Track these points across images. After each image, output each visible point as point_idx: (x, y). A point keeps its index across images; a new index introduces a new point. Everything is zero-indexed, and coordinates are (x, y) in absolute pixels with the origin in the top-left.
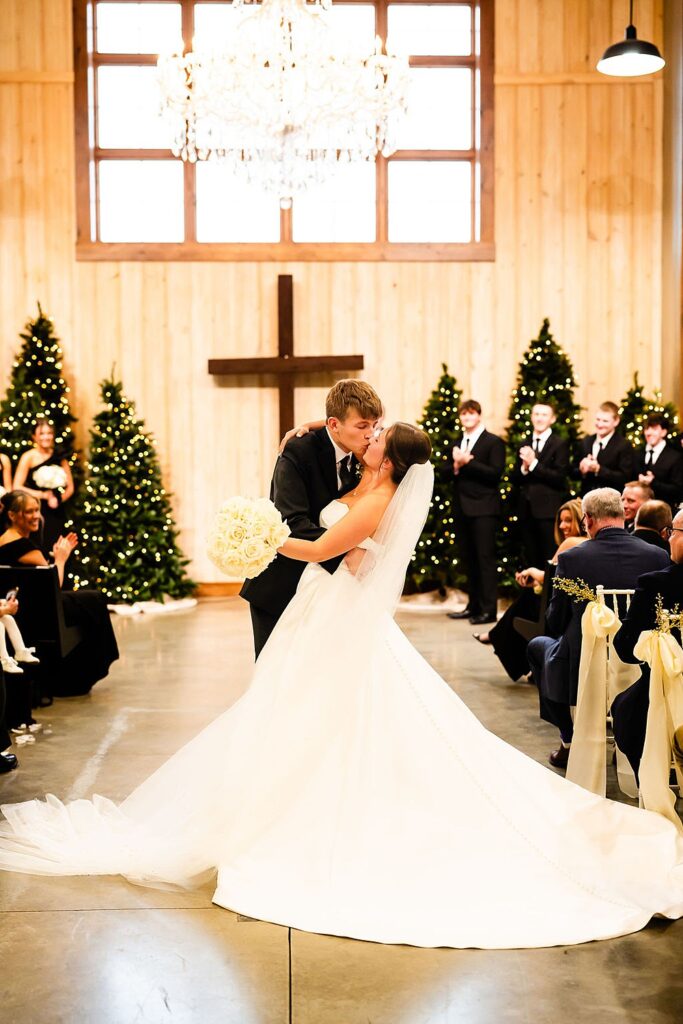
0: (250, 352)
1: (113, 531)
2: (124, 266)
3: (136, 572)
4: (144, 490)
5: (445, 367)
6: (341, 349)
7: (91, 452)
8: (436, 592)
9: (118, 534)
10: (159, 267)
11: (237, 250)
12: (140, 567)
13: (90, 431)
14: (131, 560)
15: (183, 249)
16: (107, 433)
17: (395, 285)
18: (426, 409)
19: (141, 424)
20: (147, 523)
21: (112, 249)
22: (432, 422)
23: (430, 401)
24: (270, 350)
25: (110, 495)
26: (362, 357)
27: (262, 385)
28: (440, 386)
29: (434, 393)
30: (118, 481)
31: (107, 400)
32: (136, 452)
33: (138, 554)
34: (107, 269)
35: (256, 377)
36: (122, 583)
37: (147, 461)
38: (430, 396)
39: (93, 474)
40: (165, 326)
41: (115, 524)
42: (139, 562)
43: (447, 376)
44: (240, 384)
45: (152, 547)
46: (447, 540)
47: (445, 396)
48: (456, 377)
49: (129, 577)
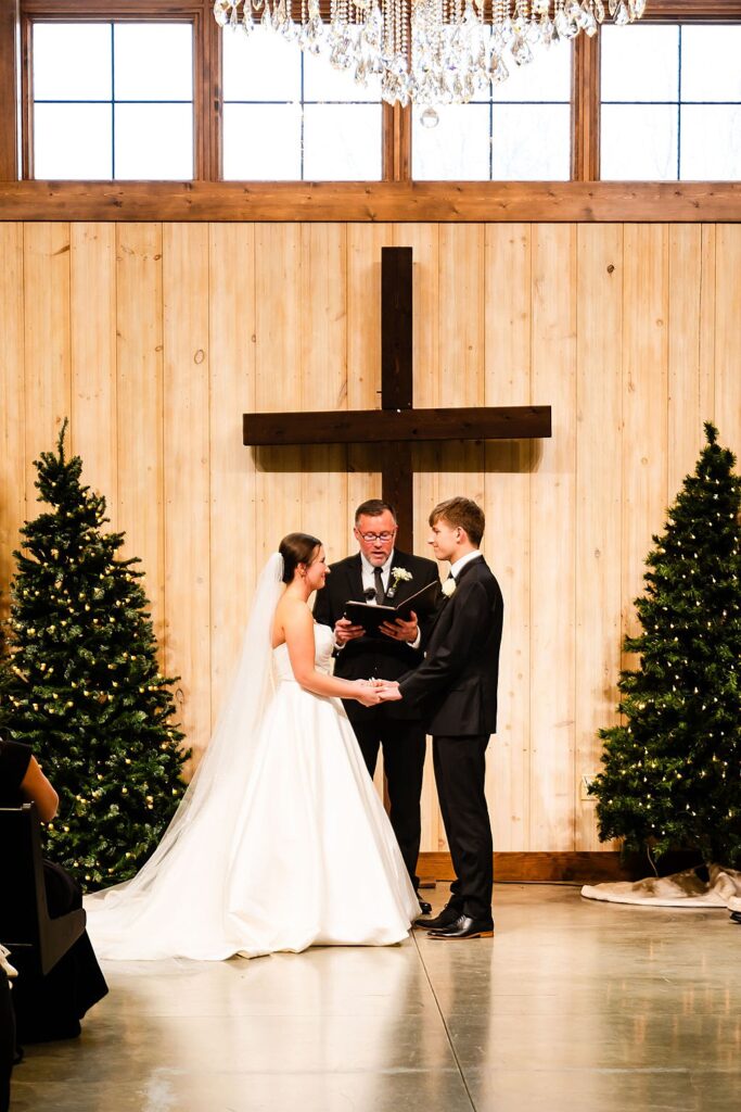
0: (325, 400)
1: (64, 749)
2: (79, 228)
3: (109, 829)
4: (123, 670)
5: (711, 432)
6: (506, 394)
7: (20, 596)
8: (691, 873)
9: (74, 757)
10: (150, 231)
11: (301, 198)
12: (117, 820)
13: (18, 555)
14: (100, 806)
15: (195, 196)
16: (50, 558)
17: (611, 269)
18: (673, 513)
19: (116, 541)
20: (129, 734)
21: (58, 196)
22: (686, 540)
23: (680, 498)
24: (364, 397)
25: (57, 681)
26: (548, 409)
27: (348, 467)
28: (701, 468)
29: (689, 483)
30: (74, 654)
31: (49, 495)
32: (110, 597)
33: (112, 796)
34: (46, 236)
35: (337, 448)
36: (83, 851)
37: (130, 613)
38: (680, 488)
39: (24, 640)
40: (160, 349)
41: (69, 738)
42: (114, 810)
43: (715, 449)
44: (306, 465)
45: (140, 782)
46: (714, 772)
47: (711, 489)
48: (734, 452)
49: (97, 842)
